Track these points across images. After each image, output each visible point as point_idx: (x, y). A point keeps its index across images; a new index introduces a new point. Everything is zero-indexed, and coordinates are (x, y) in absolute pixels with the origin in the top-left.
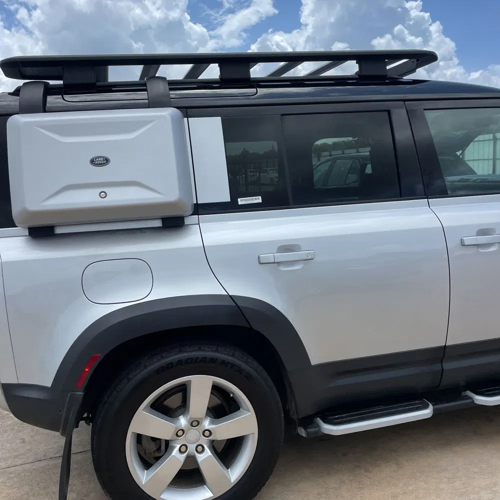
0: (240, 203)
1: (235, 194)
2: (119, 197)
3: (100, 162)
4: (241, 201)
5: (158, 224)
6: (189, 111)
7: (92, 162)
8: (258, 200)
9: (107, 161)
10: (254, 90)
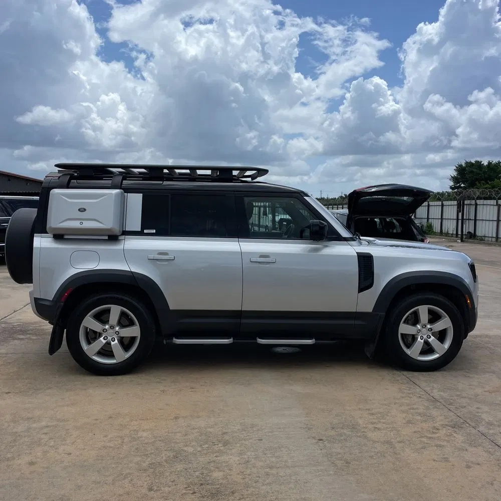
0: (145, 232)
1: (143, 227)
2: (88, 225)
3: (82, 210)
4: (146, 231)
5: (106, 238)
6: (128, 190)
7: (79, 210)
8: (154, 231)
9: (85, 210)
10: (162, 182)
